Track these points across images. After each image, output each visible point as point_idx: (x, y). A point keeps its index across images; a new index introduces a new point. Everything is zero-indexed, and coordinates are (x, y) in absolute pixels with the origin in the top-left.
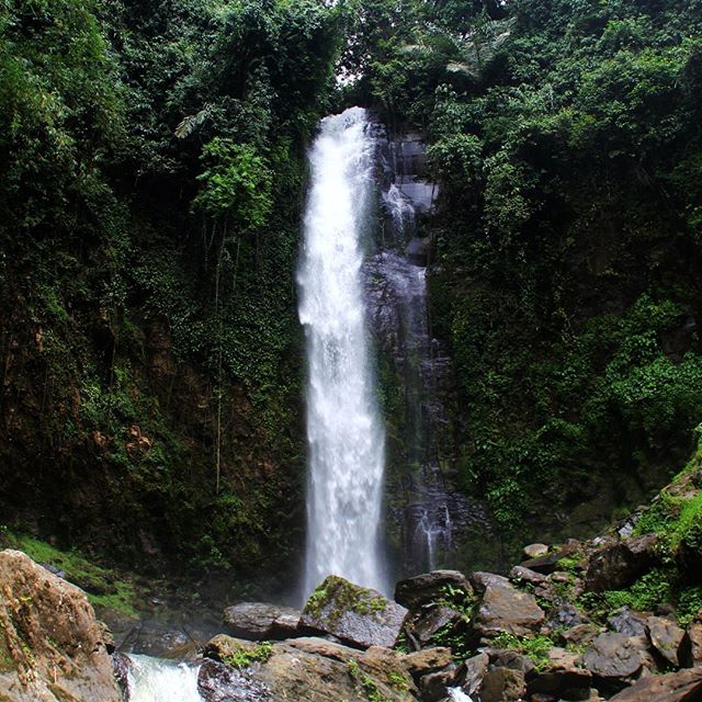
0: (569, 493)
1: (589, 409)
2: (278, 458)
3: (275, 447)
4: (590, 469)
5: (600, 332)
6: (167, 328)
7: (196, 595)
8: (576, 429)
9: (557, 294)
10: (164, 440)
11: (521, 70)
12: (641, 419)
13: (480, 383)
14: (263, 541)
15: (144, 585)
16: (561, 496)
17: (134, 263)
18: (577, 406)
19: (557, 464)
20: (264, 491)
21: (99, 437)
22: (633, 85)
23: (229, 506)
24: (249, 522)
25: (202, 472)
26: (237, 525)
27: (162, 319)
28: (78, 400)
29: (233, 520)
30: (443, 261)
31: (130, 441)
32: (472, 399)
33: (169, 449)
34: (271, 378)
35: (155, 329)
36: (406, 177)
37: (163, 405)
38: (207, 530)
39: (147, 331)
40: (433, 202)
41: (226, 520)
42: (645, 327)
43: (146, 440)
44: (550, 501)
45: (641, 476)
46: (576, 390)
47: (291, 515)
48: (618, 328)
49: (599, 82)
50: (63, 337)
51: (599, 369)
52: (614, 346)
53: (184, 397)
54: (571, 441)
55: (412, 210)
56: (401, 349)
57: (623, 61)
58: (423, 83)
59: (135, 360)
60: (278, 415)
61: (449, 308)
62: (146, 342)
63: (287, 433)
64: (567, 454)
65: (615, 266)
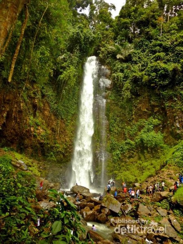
0: (129, 156)
1: (136, 139)
2: (69, 138)
3: (69, 135)
4: (134, 151)
5: (141, 123)
6: (49, 105)
7: (49, 166)
8: (132, 142)
9: (133, 112)
10: (45, 130)
11: (134, 59)
12: (147, 144)
13: (114, 128)
14: (64, 155)
15: (39, 164)
16: (128, 156)
17: (43, 88)
18: (134, 137)
19: (128, 149)
20: (65, 144)
21: (32, 129)
22: (160, 70)
23: (58, 147)
24: (61, 151)
25: (52, 138)
26: (58, 151)
27: (48, 103)
28: (28, 120)
29: (58, 150)
30: (110, 99)
31: (38, 130)
32: (112, 131)
33: (46, 132)
34: (70, 120)
35: (46, 105)
36: (104, 77)
37: (46, 122)
38: (52, 151)
39: (44, 105)
40: (110, 85)
41: (56, 150)
42: (151, 124)
43: (41, 130)
44: (125, 157)
45: (145, 156)
46: (134, 134)
47: (70, 151)
48: (145, 123)
49: (152, 67)
50: (26, 105)
51: (140, 131)
52: (143, 126)
53: (51, 121)
54: (131, 145)
55: (105, 85)
56: (98, 118)
57: (158, 63)
58: (111, 55)
59: (41, 111)
60: (70, 128)
61: (110, 110)
62: (44, 107)
63: (72, 132)
64: (130, 147)
65: (147, 109)
